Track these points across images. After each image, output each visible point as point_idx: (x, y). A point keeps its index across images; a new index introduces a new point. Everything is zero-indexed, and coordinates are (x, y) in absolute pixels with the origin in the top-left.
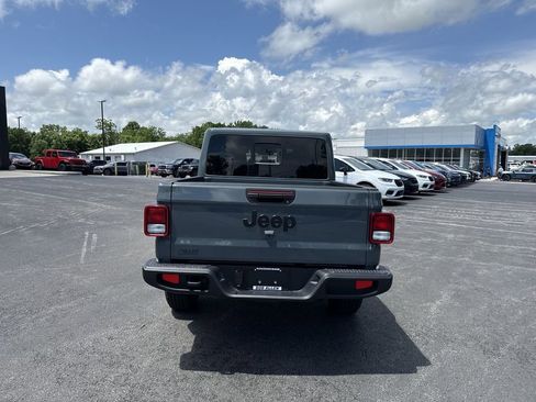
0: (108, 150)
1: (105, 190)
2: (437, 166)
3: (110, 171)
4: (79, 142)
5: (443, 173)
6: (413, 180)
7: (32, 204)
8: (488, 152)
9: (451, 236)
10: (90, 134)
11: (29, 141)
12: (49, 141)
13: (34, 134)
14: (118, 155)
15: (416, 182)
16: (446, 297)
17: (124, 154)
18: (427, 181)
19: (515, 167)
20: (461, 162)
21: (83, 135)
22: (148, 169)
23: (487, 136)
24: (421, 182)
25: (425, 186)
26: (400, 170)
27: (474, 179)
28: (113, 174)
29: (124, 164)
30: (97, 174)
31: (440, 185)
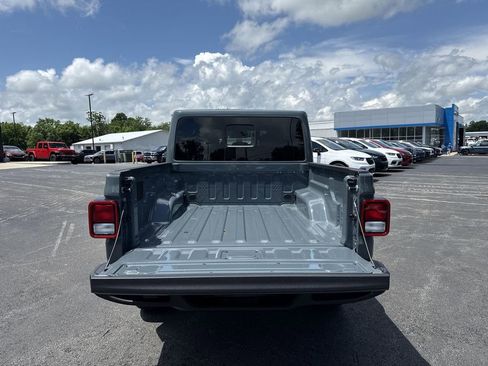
0: (97, 140)
1: (90, 178)
2: (403, 144)
3: (99, 160)
4: (72, 134)
5: (410, 150)
6: (382, 158)
7: (18, 194)
8: (447, 129)
9: (426, 212)
10: (81, 126)
11: (25, 134)
12: (45, 134)
13: (30, 128)
14: (107, 145)
15: (386, 159)
16: (434, 280)
17: (113, 143)
18: (395, 158)
19: (472, 143)
20: (424, 139)
21: (75, 128)
22: (135, 156)
23: (446, 115)
24: (390, 159)
25: (394, 162)
26: (370, 148)
27: (437, 154)
28: (102, 162)
29: (112, 152)
30: (87, 162)
31: (407, 161)
